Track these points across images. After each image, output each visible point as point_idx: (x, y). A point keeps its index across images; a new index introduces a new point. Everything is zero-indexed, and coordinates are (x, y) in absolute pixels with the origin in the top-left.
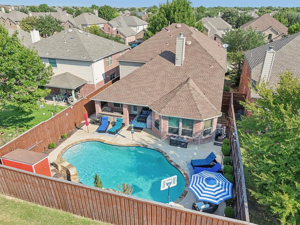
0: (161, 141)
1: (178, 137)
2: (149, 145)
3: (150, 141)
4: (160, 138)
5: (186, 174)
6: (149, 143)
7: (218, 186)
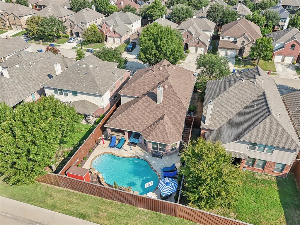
0: (148, 154)
1: (157, 152)
2: (141, 157)
3: (141, 154)
4: (147, 152)
5: (159, 176)
6: (141, 155)
7: (171, 186)
